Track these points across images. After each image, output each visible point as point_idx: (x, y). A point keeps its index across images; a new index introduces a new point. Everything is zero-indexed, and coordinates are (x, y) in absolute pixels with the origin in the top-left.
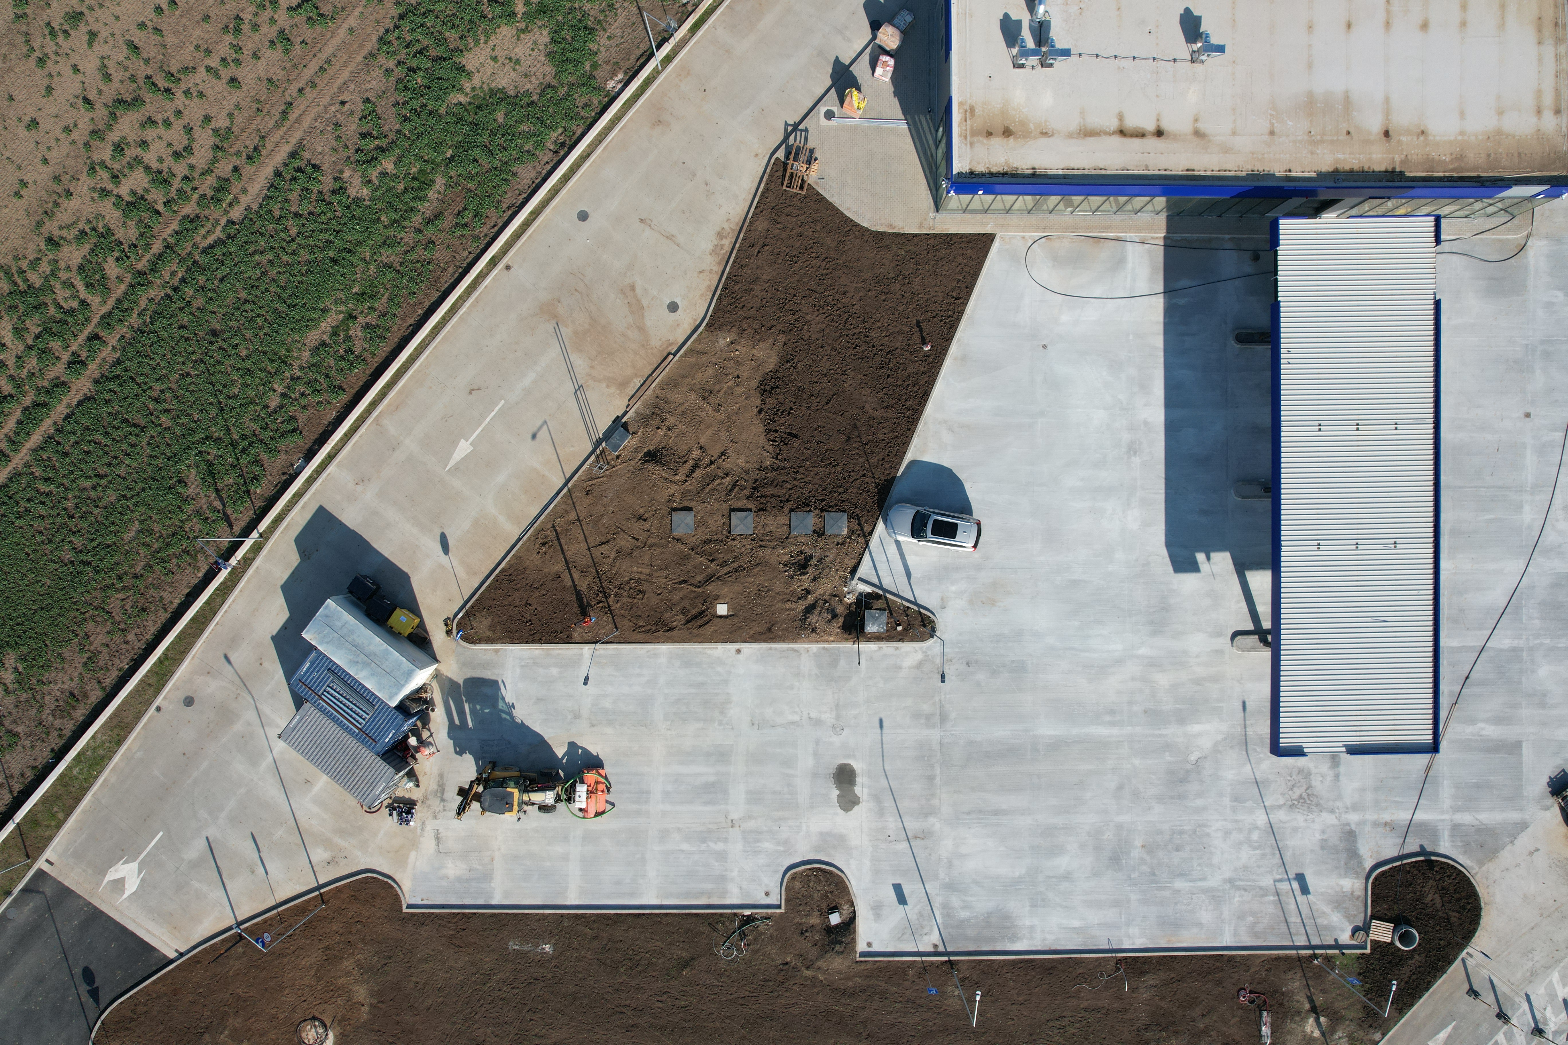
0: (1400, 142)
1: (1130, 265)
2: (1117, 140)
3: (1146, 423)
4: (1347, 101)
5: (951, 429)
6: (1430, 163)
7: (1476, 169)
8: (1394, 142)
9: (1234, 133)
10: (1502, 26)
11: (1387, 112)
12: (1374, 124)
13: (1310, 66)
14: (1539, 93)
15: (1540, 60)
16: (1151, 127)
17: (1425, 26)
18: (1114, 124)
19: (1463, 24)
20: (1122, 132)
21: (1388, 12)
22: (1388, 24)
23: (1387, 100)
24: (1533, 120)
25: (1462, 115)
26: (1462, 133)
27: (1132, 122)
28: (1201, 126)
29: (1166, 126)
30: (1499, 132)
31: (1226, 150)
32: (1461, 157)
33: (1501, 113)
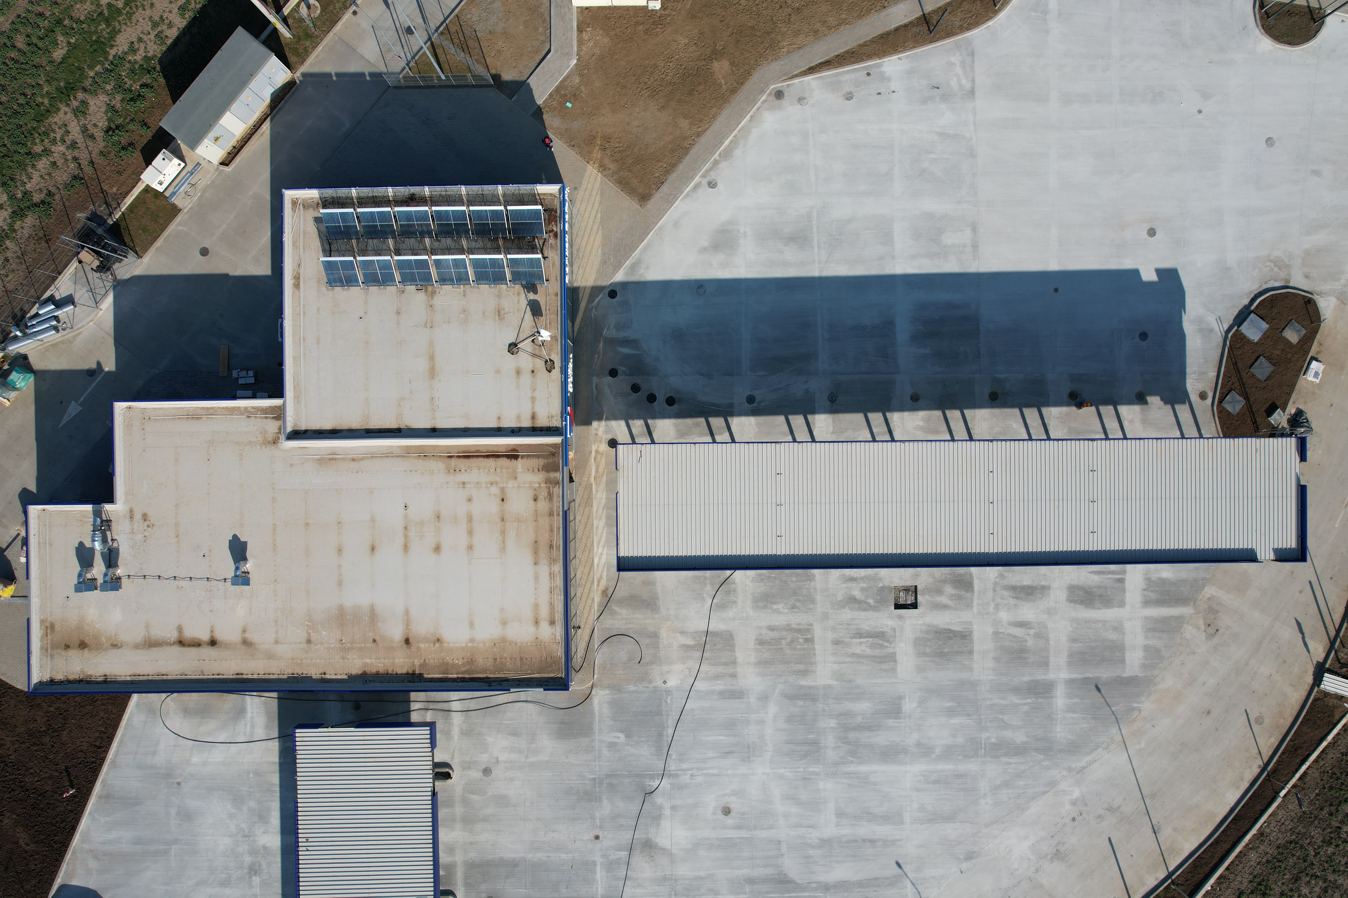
0: (419, 649)
1: (249, 715)
2: (177, 649)
3: (265, 848)
4: (373, 614)
5: (96, 857)
6: (445, 666)
7: (485, 671)
8: (413, 648)
9: (277, 642)
10: (503, 549)
11: (407, 623)
12: (396, 633)
13: (340, 583)
14: (536, 606)
15: (536, 578)
16: (205, 637)
17: (437, 549)
18: (173, 635)
19: (470, 547)
20: (181, 643)
21: (406, 537)
22: (406, 548)
23: (407, 612)
24: (532, 629)
25: (472, 625)
26: (472, 640)
27: (191, 633)
28: (252, 636)
29: (219, 636)
30: (504, 640)
31: (270, 656)
32: (471, 661)
33: (504, 623)
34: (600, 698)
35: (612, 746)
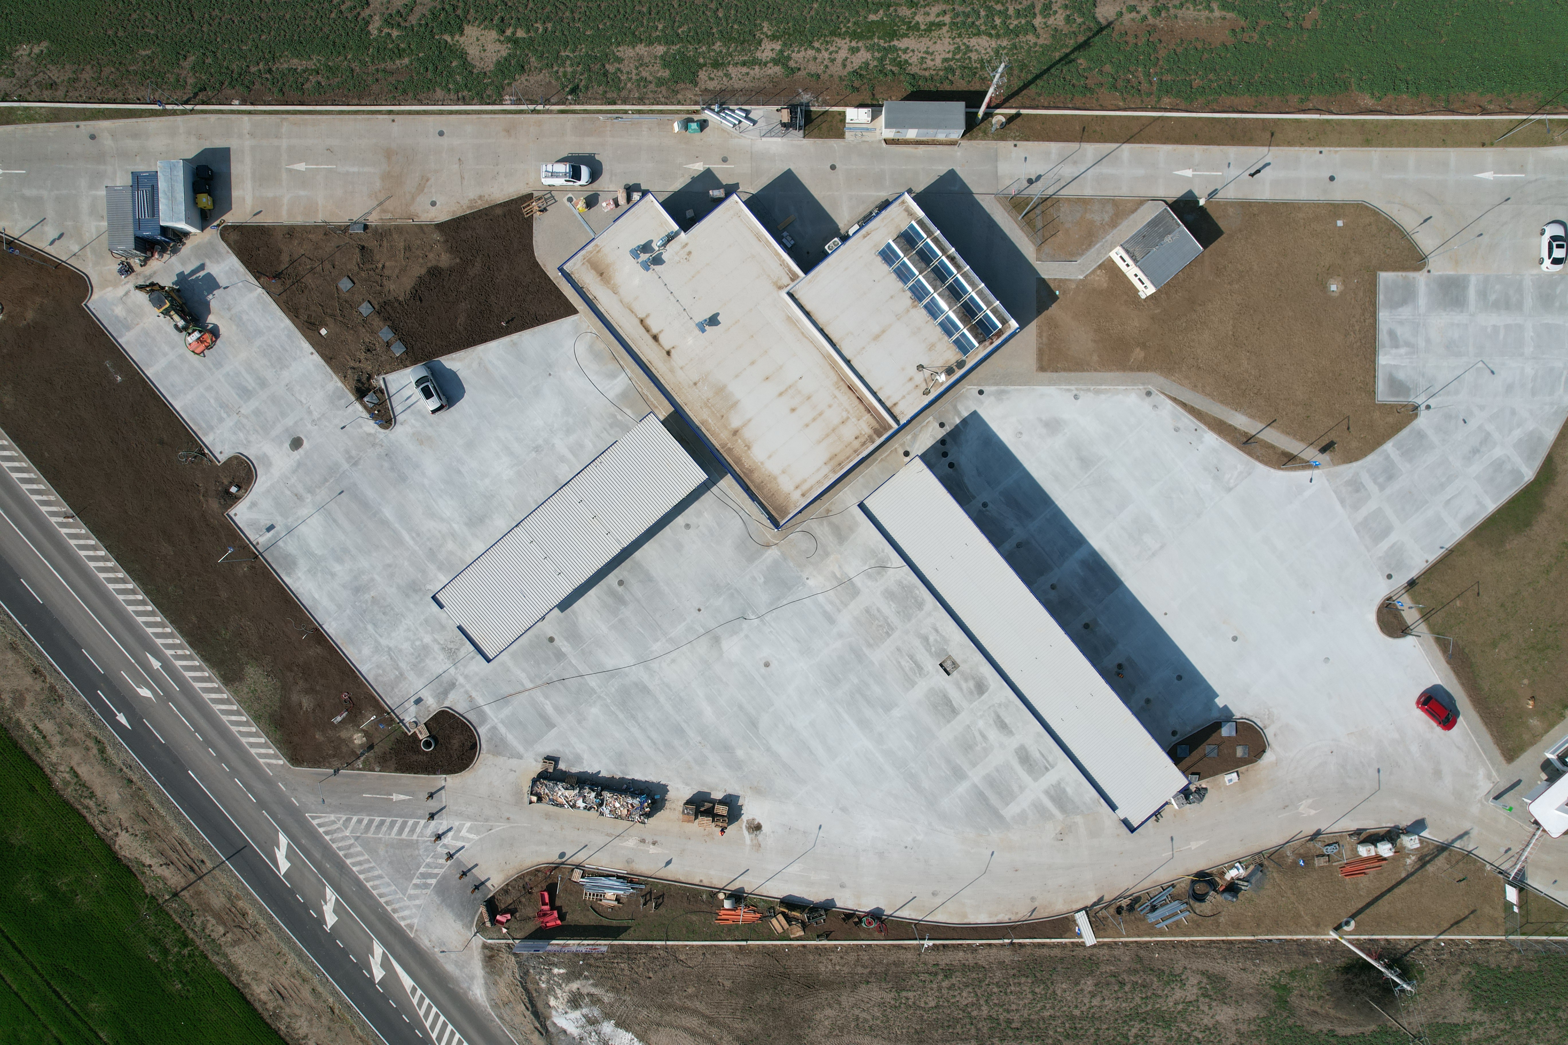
0: (737, 440)
1: (615, 382)
2: (638, 322)
3: (553, 445)
4: (735, 404)
5: (480, 364)
6: (738, 461)
7: (752, 482)
8: (735, 438)
9: (681, 368)
10: (819, 442)
11: (745, 425)
12: (735, 423)
13: (737, 376)
14: (805, 481)
15: (818, 470)
16: (655, 330)
17: (793, 410)
18: (642, 316)
19: (807, 425)
20: (642, 321)
21: (786, 390)
22: (781, 394)
23: (750, 420)
24: (792, 488)
25: (770, 457)
26: (762, 463)
27: (651, 322)
28: (673, 352)
29: (661, 338)
30: (775, 478)
31: (672, 371)
32: (751, 471)
33: (784, 472)
34: (773, 553)
35: (754, 579)
